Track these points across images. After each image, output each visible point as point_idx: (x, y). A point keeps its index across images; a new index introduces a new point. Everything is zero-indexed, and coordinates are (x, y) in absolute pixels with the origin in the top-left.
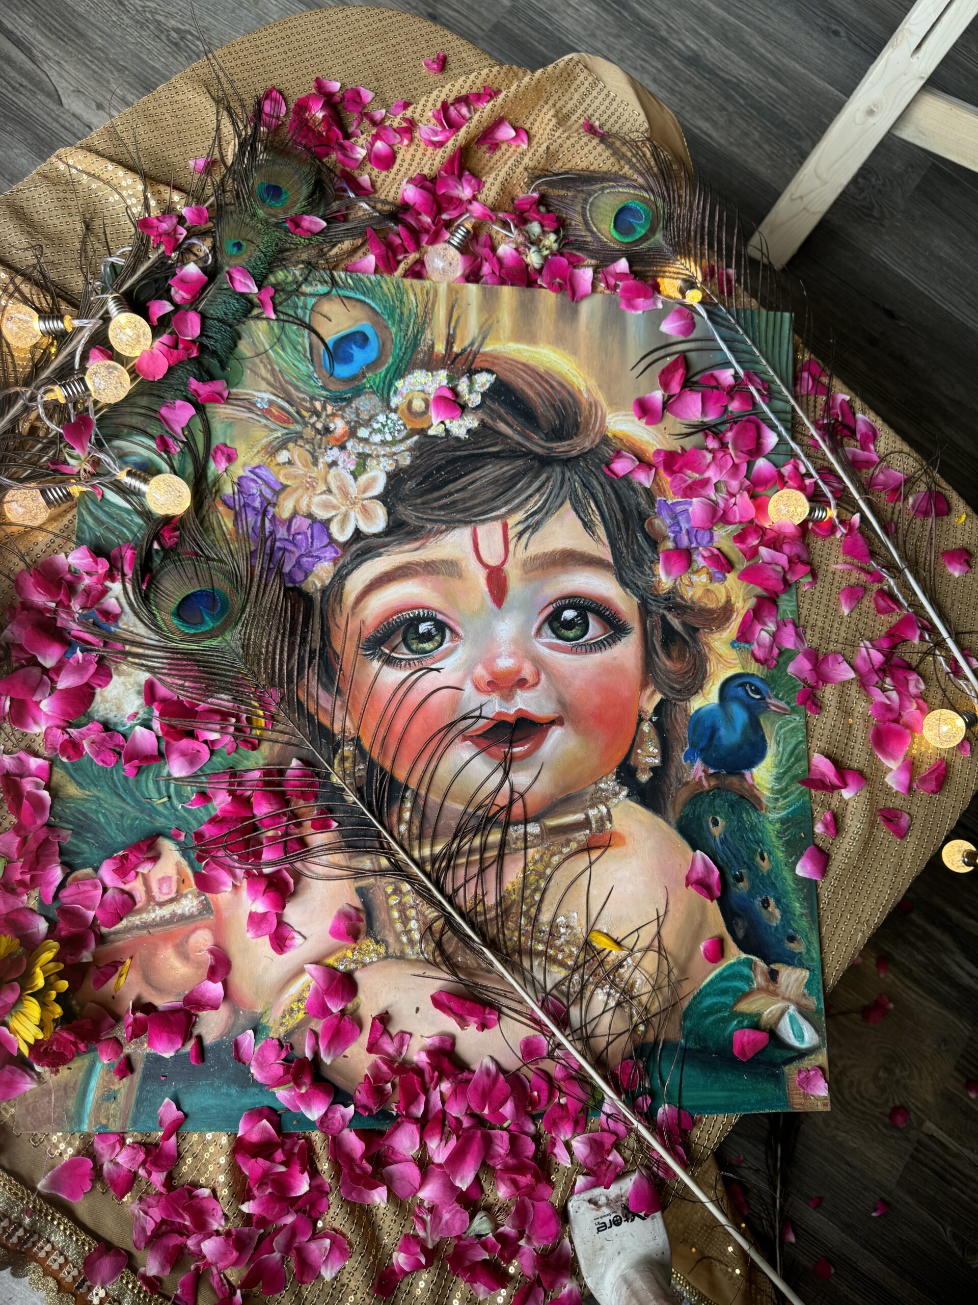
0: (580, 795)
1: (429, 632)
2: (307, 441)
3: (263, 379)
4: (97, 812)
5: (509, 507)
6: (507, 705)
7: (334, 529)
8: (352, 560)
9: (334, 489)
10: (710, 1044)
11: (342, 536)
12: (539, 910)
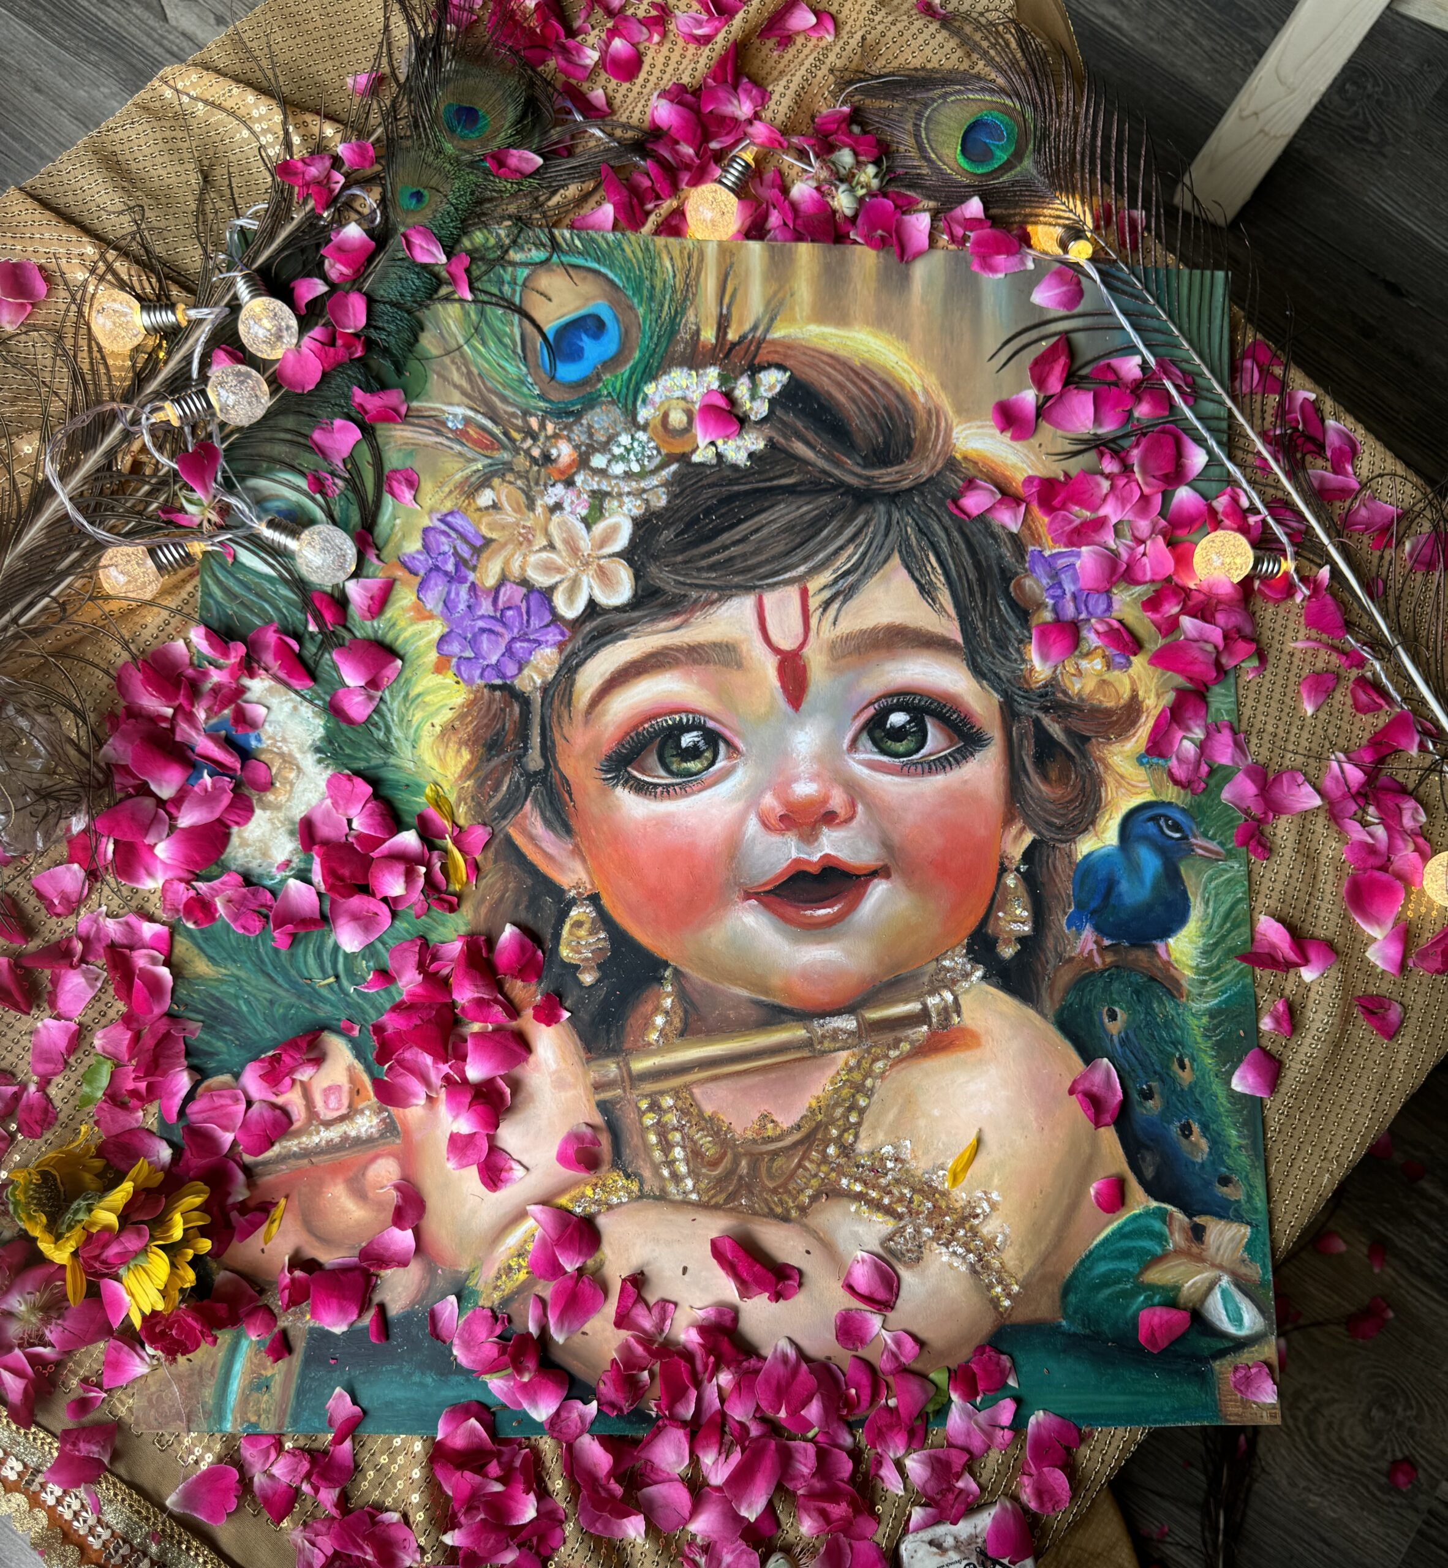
0: (914, 977)
1: (696, 746)
2: (519, 475)
3: (456, 386)
4: (236, 997)
5: (810, 564)
6: (808, 849)
7: (559, 600)
8: (585, 645)
9: (558, 544)
10: (1105, 1327)
11: (570, 610)
12: (856, 1136)
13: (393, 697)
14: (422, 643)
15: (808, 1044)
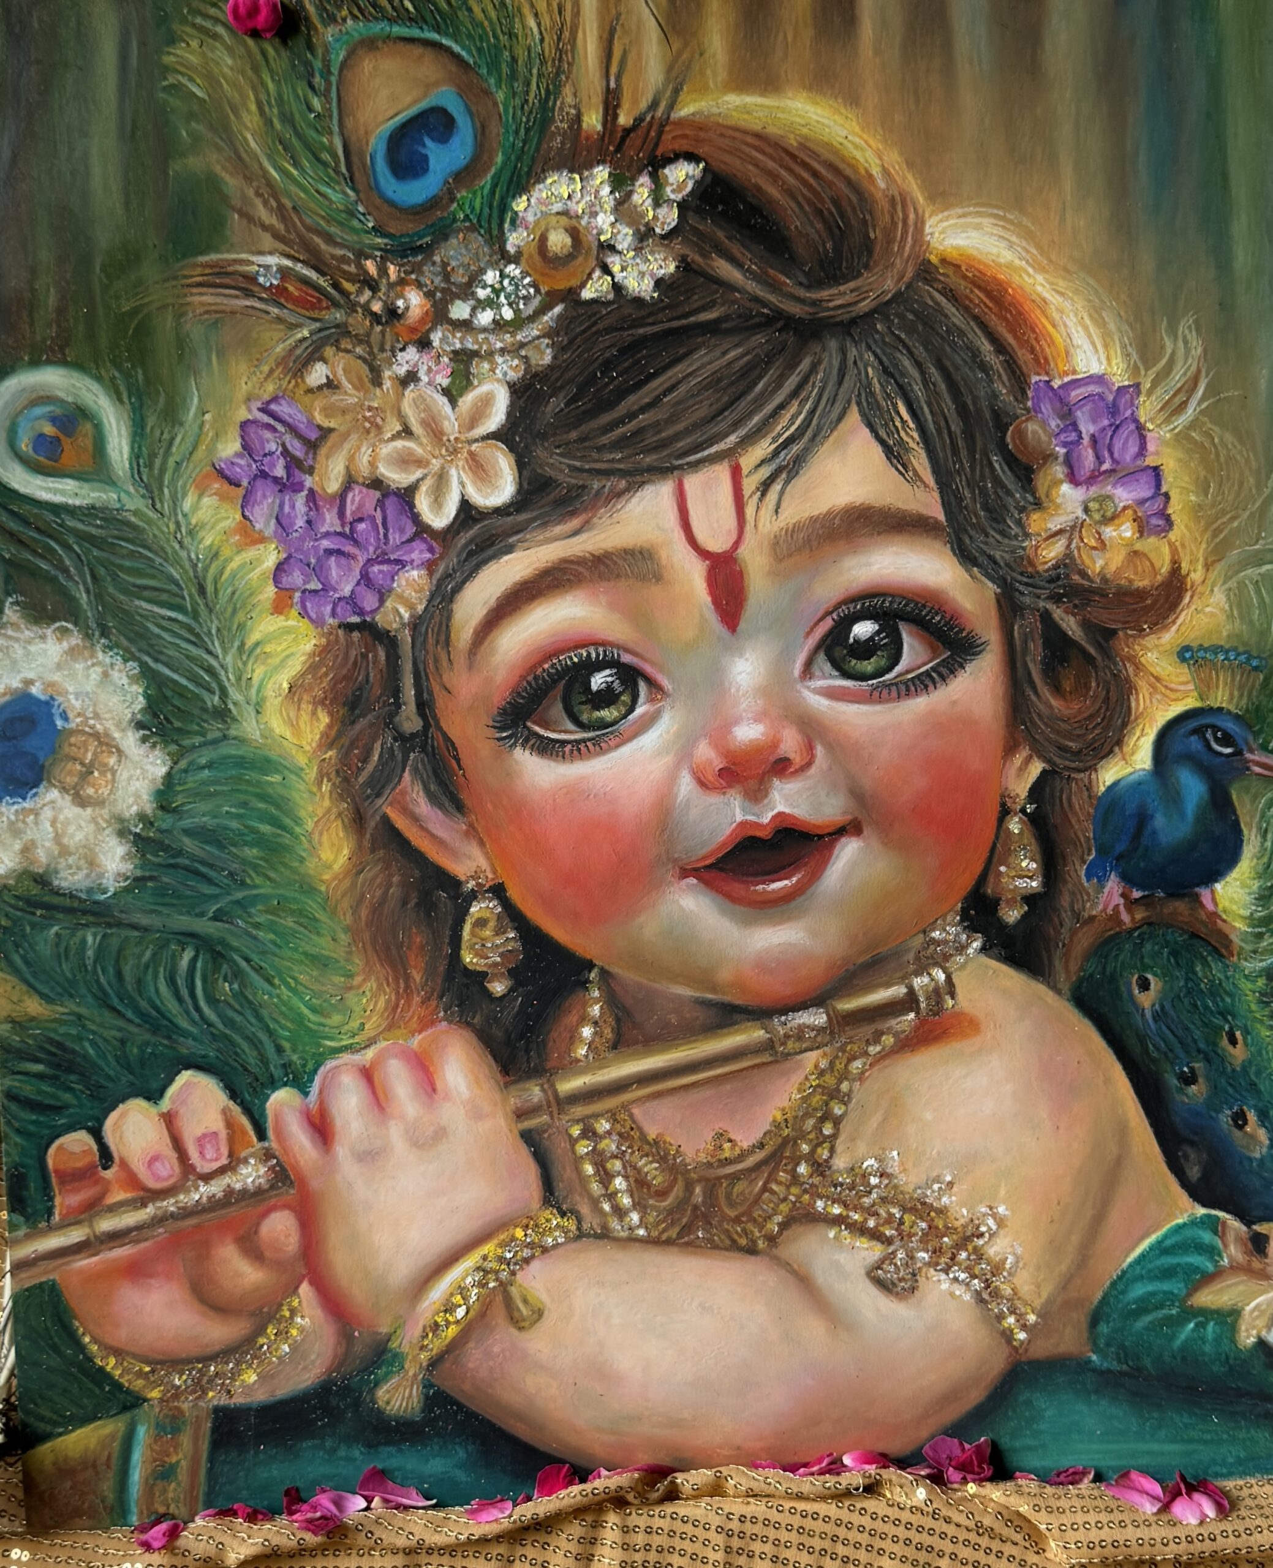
0: (896, 954)
1: (609, 687)
2: (359, 340)
3: (265, 227)
5: (742, 432)
6: (756, 809)
7: (423, 503)
8: (462, 563)
9: (416, 428)
10: (1147, 1362)
11: (440, 519)
12: (832, 1150)
13: (225, 651)
14: (254, 575)
15: (769, 1046)
